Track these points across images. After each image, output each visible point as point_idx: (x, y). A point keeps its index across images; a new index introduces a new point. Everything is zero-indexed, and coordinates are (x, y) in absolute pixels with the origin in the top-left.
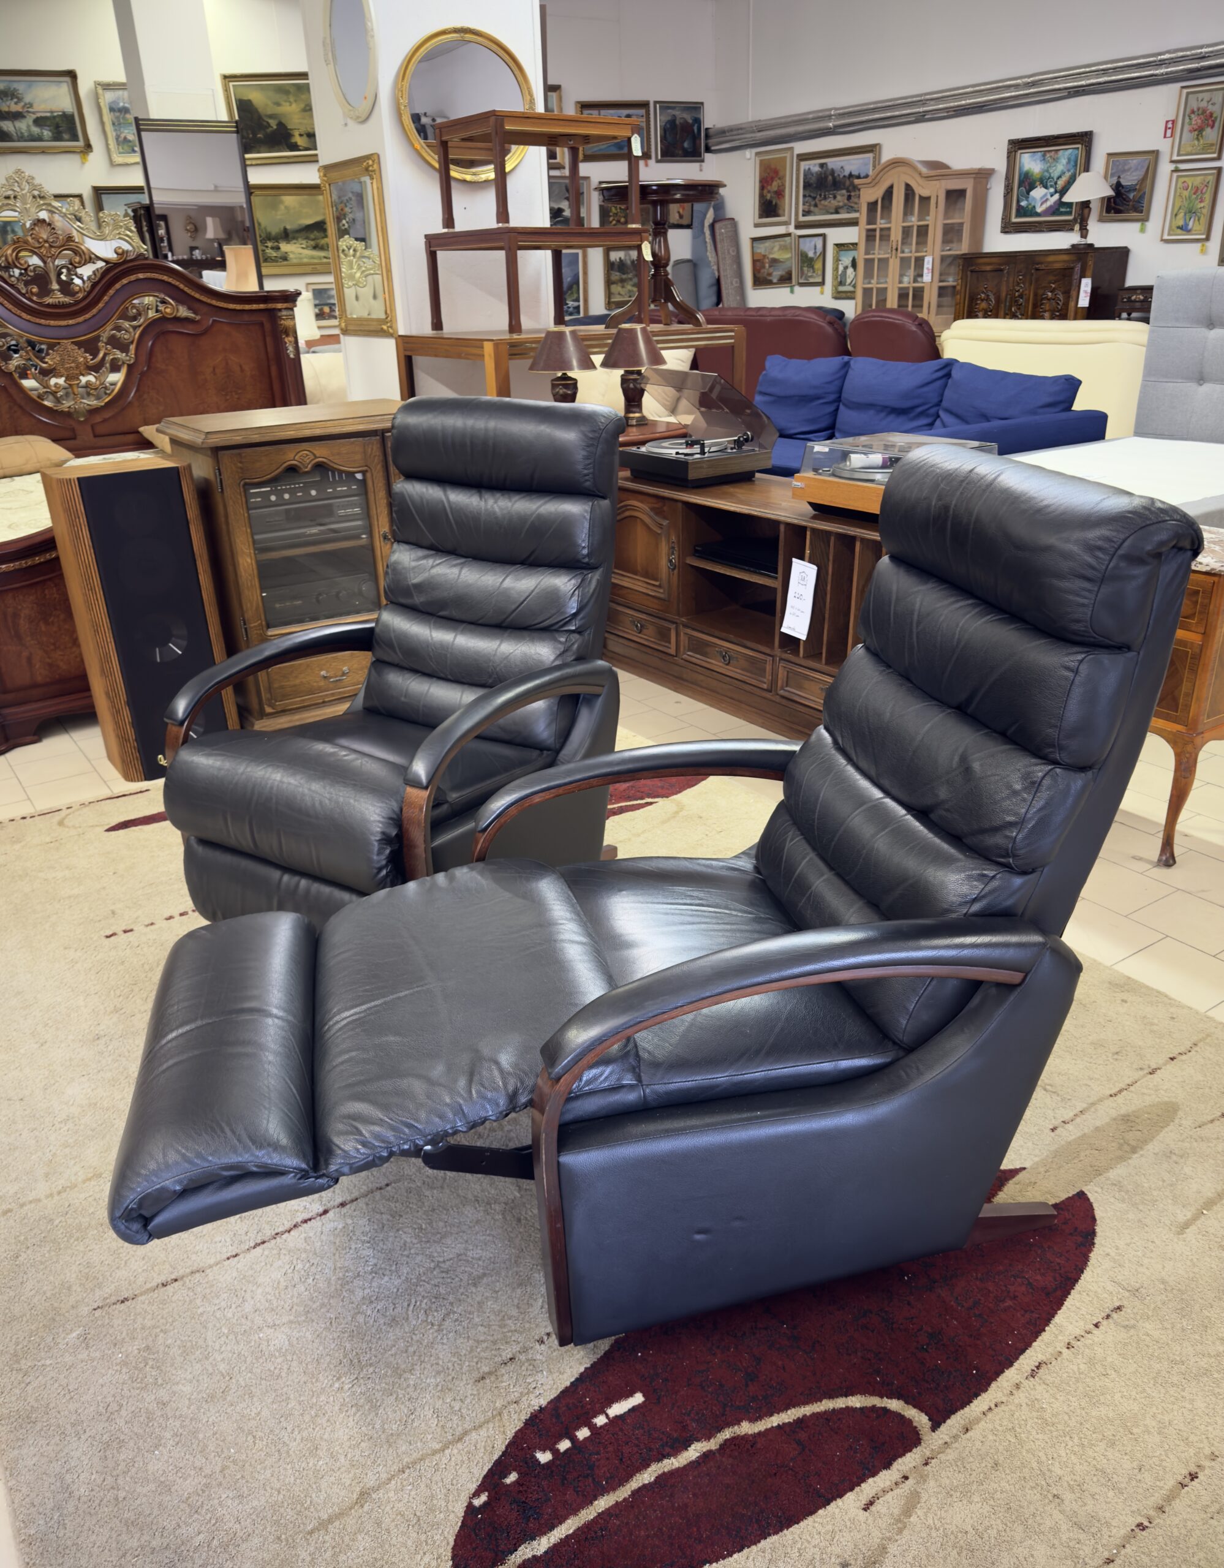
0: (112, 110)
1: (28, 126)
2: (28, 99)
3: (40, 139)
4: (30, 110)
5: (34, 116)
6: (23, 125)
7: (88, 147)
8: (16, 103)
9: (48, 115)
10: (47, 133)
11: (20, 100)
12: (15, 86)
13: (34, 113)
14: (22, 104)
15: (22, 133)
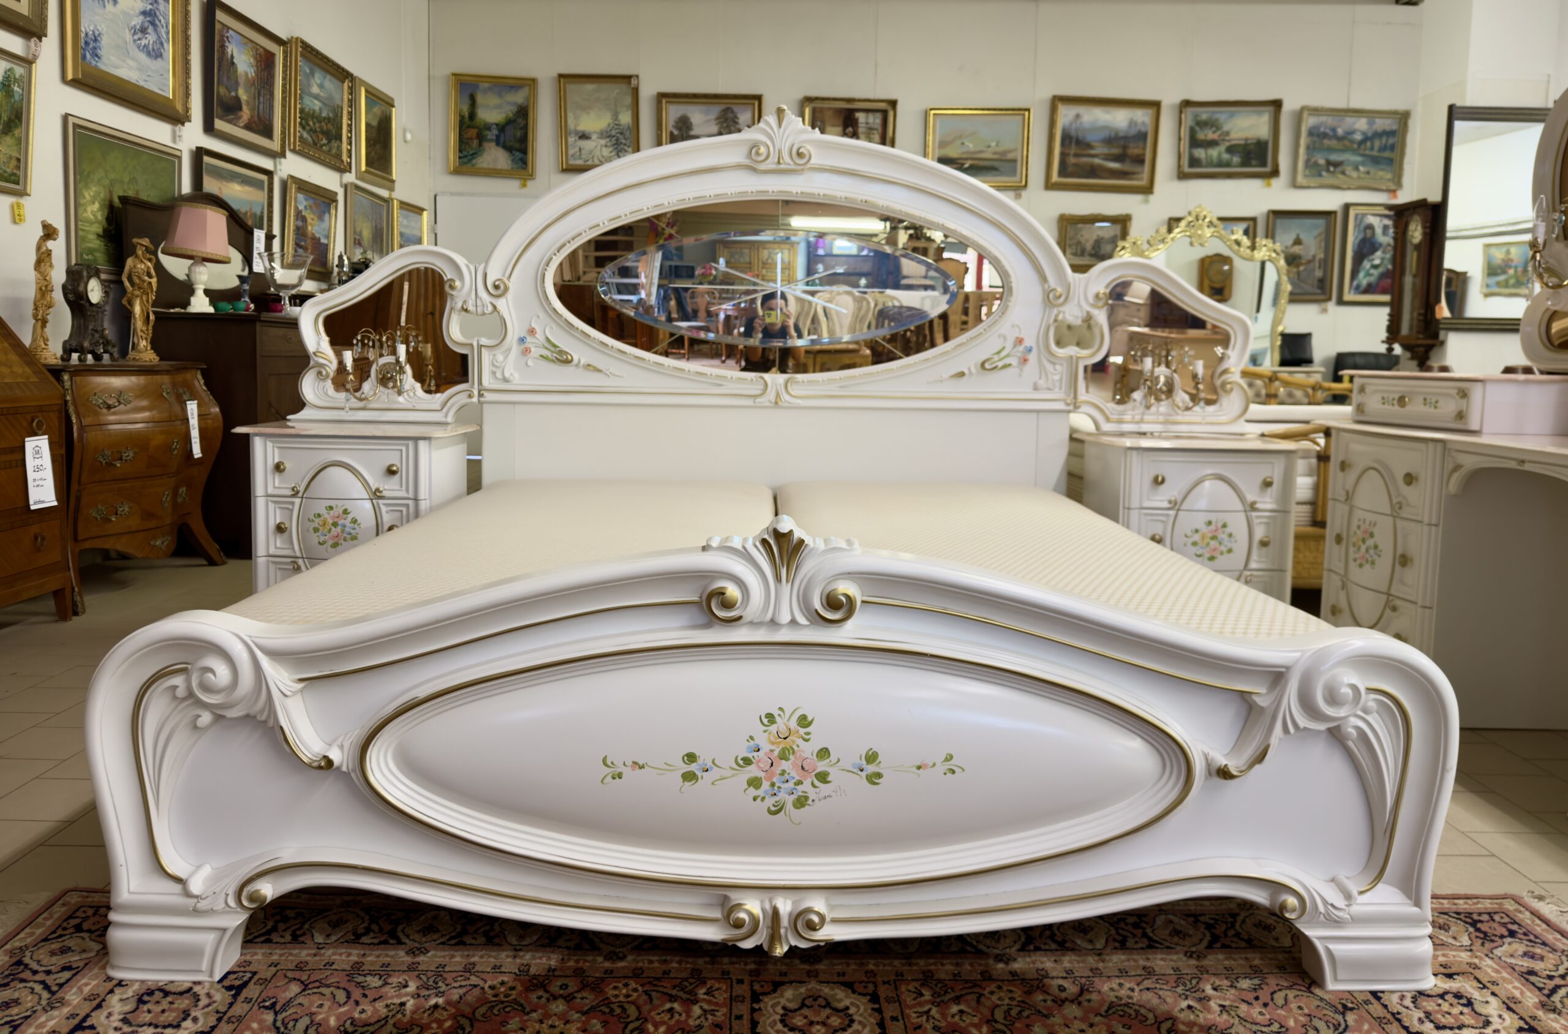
0: (1311, 133)
1: (1220, 154)
2: (1226, 128)
3: (1228, 164)
4: (1227, 138)
5: (1227, 144)
6: (1214, 153)
7: (1275, 173)
8: (1214, 132)
9: (1242, 142)
10: (1236, 159)
11: (1218, 128)
12: (1217, 116)
13: (1229, 141)
14: (1219, 133)
15: (1212, 160)
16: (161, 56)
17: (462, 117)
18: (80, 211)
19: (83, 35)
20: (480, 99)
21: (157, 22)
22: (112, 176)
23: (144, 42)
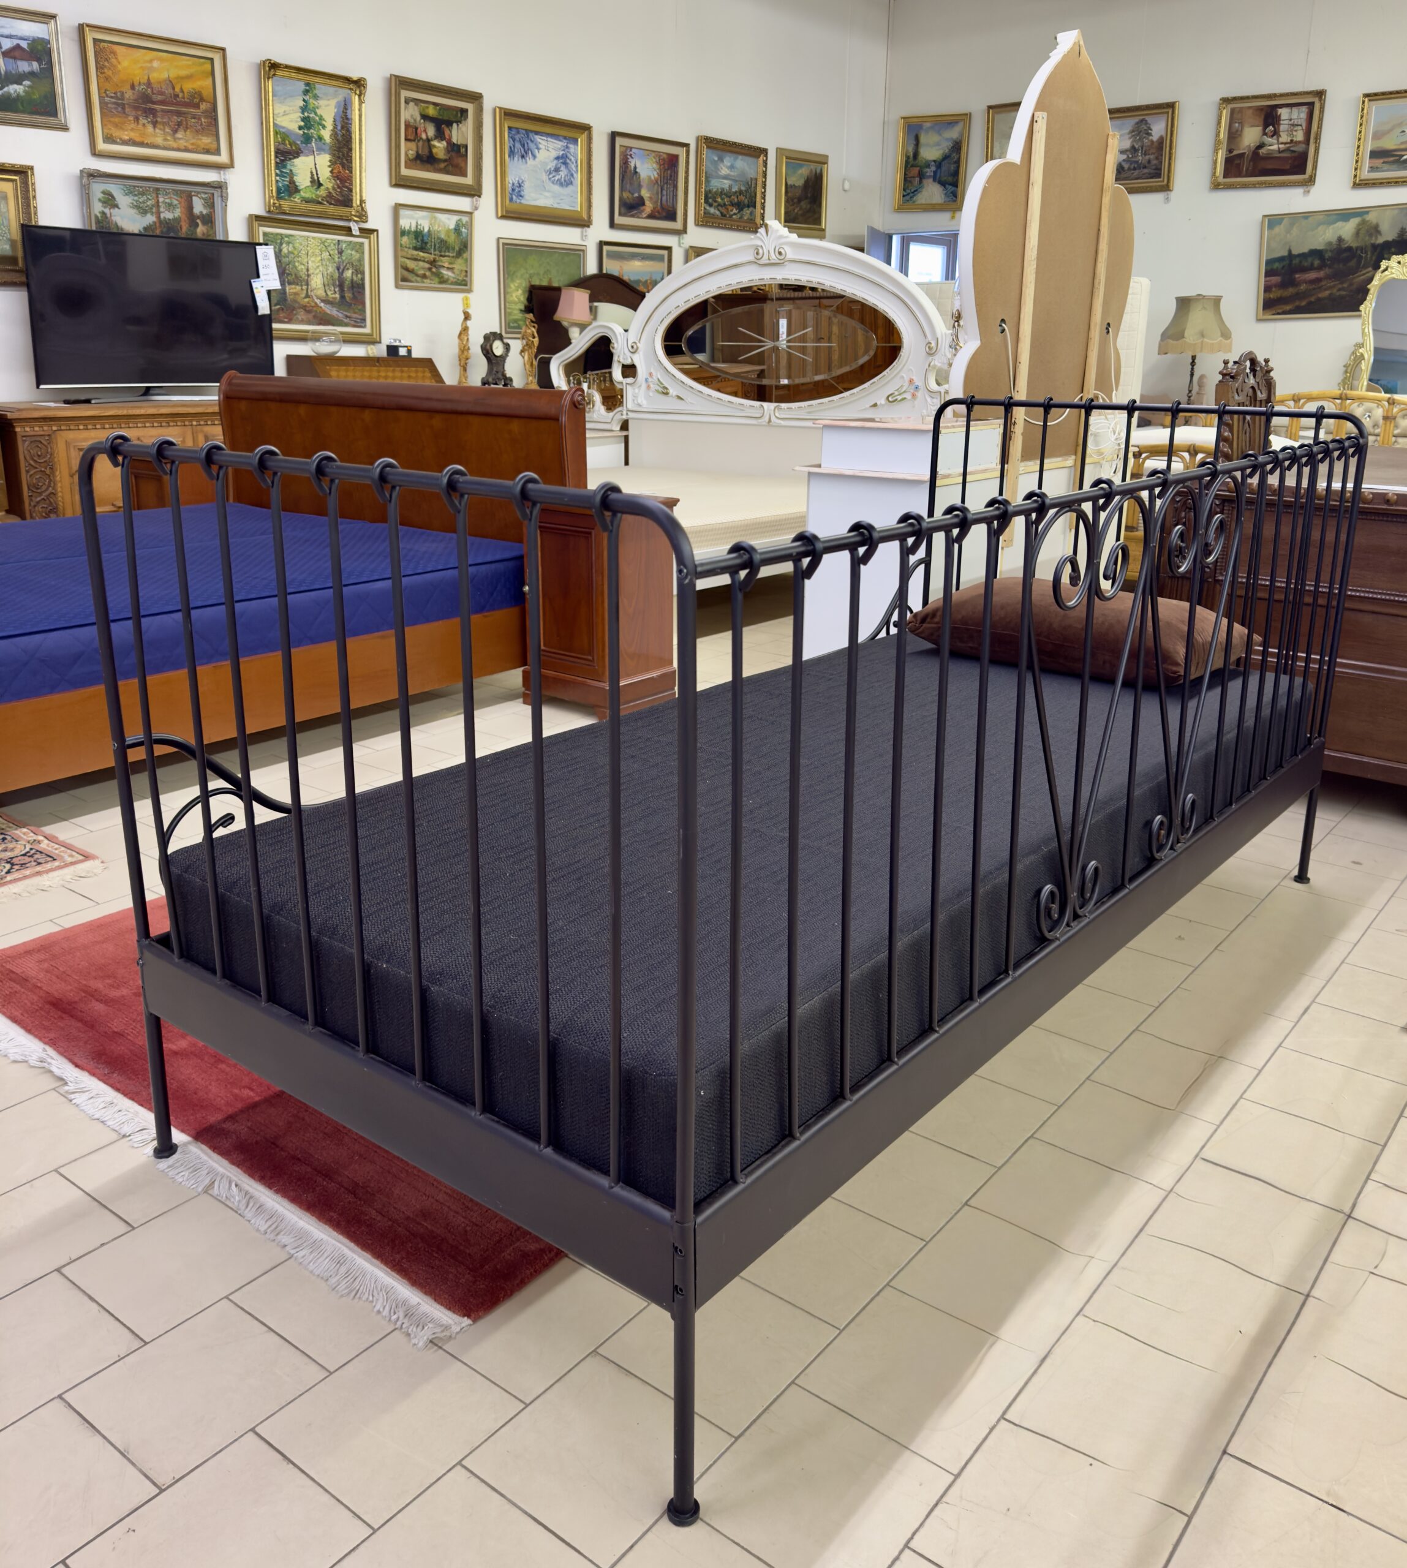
16: (571, 183)
17: (908, 157)
18: (508, 296)
19: (510, 185)
20: (923, 139)
21: (568, 161)
22: (531, 272)
23: (556, 178)
